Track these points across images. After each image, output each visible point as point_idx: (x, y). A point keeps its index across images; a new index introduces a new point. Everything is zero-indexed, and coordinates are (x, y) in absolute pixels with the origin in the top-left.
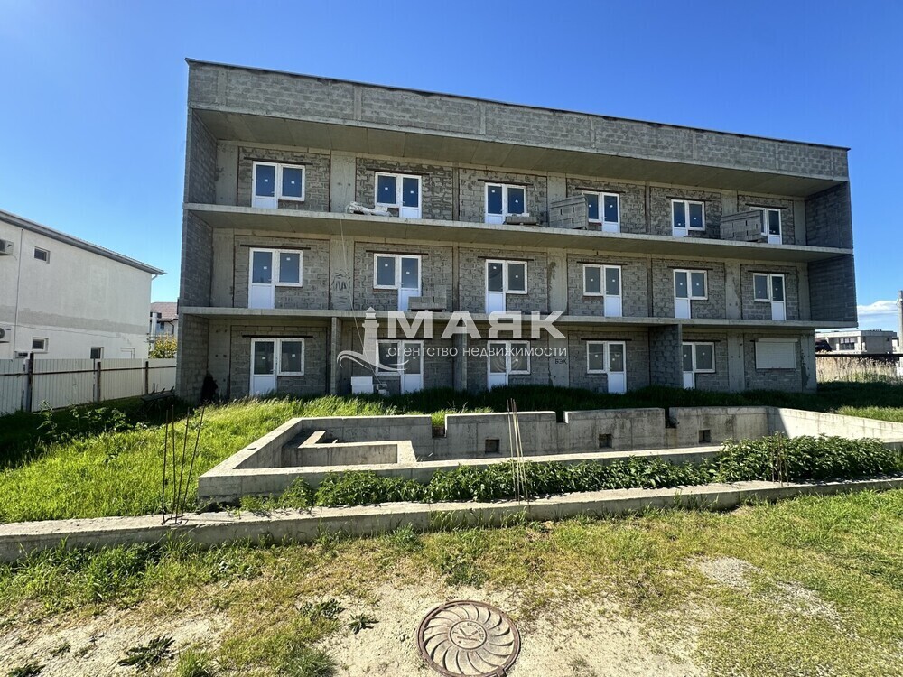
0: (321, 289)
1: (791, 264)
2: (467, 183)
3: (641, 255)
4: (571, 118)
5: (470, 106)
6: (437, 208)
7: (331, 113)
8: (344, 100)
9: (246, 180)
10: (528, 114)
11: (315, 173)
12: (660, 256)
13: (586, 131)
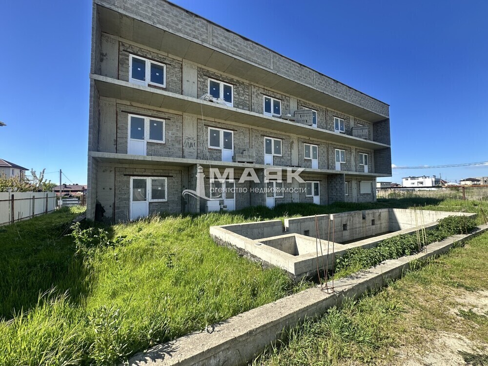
0: (177, 146)
1: (369, 150)
2: (255, 94)
3: (325, 141)
4: (307, 70)
5: (266, 52)
6: (241, 105)
7: (194, 36)
8: (202, 30)
9: (124, 65)
10: (290, 63)
11: (172, 71)
12: (331, 142)
13: (312, 78)
